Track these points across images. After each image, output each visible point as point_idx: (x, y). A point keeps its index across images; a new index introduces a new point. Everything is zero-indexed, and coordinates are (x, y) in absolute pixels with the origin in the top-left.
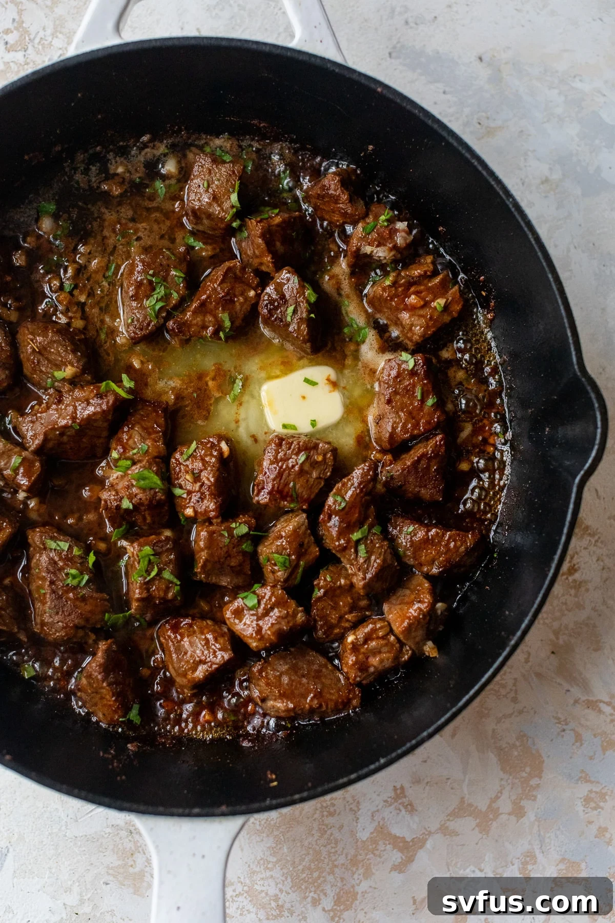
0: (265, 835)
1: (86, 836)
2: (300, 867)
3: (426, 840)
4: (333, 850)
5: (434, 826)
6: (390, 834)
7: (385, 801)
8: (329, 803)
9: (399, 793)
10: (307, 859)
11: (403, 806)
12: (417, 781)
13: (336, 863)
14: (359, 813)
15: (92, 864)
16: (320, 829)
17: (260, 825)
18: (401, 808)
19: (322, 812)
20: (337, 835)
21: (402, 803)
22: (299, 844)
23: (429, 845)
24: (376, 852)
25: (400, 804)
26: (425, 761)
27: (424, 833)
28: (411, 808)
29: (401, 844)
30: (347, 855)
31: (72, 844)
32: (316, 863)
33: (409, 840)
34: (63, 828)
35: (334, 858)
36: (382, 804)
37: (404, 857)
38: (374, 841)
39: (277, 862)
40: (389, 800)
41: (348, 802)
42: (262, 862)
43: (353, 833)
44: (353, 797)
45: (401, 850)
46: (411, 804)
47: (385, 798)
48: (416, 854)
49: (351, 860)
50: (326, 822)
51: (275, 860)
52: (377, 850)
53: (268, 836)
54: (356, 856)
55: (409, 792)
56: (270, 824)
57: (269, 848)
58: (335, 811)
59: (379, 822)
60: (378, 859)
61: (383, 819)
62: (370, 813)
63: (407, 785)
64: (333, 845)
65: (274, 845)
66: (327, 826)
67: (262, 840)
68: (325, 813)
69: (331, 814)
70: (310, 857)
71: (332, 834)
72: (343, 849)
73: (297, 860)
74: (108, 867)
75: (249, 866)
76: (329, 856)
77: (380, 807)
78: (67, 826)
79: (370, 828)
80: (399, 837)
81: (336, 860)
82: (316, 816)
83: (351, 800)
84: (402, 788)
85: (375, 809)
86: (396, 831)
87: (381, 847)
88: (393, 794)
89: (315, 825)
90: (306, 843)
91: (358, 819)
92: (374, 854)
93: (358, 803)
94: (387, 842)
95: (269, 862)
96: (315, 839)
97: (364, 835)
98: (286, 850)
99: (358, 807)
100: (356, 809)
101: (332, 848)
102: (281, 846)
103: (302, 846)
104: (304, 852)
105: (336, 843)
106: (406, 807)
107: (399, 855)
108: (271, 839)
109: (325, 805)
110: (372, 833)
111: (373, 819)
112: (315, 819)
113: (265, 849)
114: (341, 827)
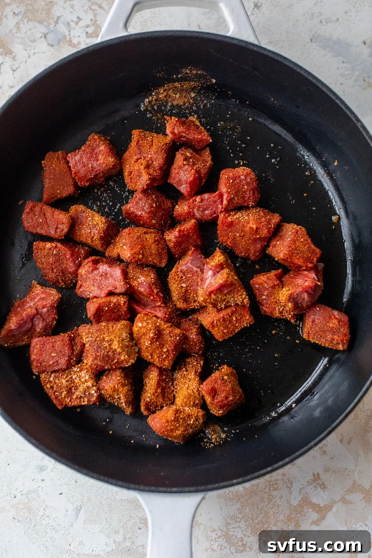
0: (235, 501)
1: (128, 499)
2: (256, 521)
3: (333, 506)
4: (276, 511)
5: (338, 498)
6: (311, 502)
7: (308, 482)
8: (274, 483)
9: (316, 477)
10: (260, 516)
11: (319, 485)
12: (327, 470)
13: (278, 519)
14: (292, 489)
15: (131, 517)
16: (268, 498)
17: (232, 495)
18: (318, 486)
19: (270, 488)
20: (279, 502)
21: (318, 483)
22: (255, 507)
23: (334, 509)
24: (302, 513)
25: (317, 484)
26: (332, 458)
27: (331, 502)
28: (323, 486)
29: (318, 508)
30: (284, 514)
31: (119, 504)
32: (266, 519)
33: (322, 506)
34: (114, 494)
35: (276, 516)
36: (306, 483)
37: (319, 516)
38: (301, 506)
39: (242, 518)
40: (310, 481)
41: (285, 482)
42: (233, 517)
43: (288, 501)
44: (288, 479)
45: (317, 512)
46: (323, 484)
47: (308, 481)
48: (326, 515)
49: (287, 517)
50: (272, 494)
51: (241, 516)
52: (303, 511)
53: (237, 502)
54: (290, 515)
55: (322, 477)
56: (238, 495)
57: (238, 509)
58: (278, 487)
59: (304, 494)
60: (304, 517)
61: (307, 493)
62: (298, 489)
63: (321, 472)
64: (276, 508)
65: (240, 507)
66: (273, 496)
67: (234, 504)
68: (272, 489)
69: (275, 489)
70: (263, 515)
71: (275, 502)
72: (283, 510)
73: (254, 517)
74: (141, 519)
75: (226, 520)
76: (274, 515)
77: (305, 485)
78: (116, 493)
79: (299, 498)
80: (316, 504)
81: (278, 517)
82: (266, 490)
83: (287, 482)
84: (318, 474)
85: (301, 486)
86: (315, 500)
87: (305, 510)
88: (312, 478)
89: (266, 496)
90: (260, 507)
91: (291, 492)
92: (301, 514)
93: (292, 483)
94: (309, 507)
95: (237, 518)
96: (265, 504)
97: (295, 503)
98: (248, 511)
99: (291, 485)
100: (290, 486)
101: (276, 510)
102: (245, 508)
103: (258, 508)
104: (259, 512)
105: (278, 506)
106: (320, 486)
107: (317, 515)
108: (239, 504)
109: (271, 483)
110: (300, 501)
111: (300, 493)
112: (265, 493)
113: (235, 510)
114: (281, 497)
